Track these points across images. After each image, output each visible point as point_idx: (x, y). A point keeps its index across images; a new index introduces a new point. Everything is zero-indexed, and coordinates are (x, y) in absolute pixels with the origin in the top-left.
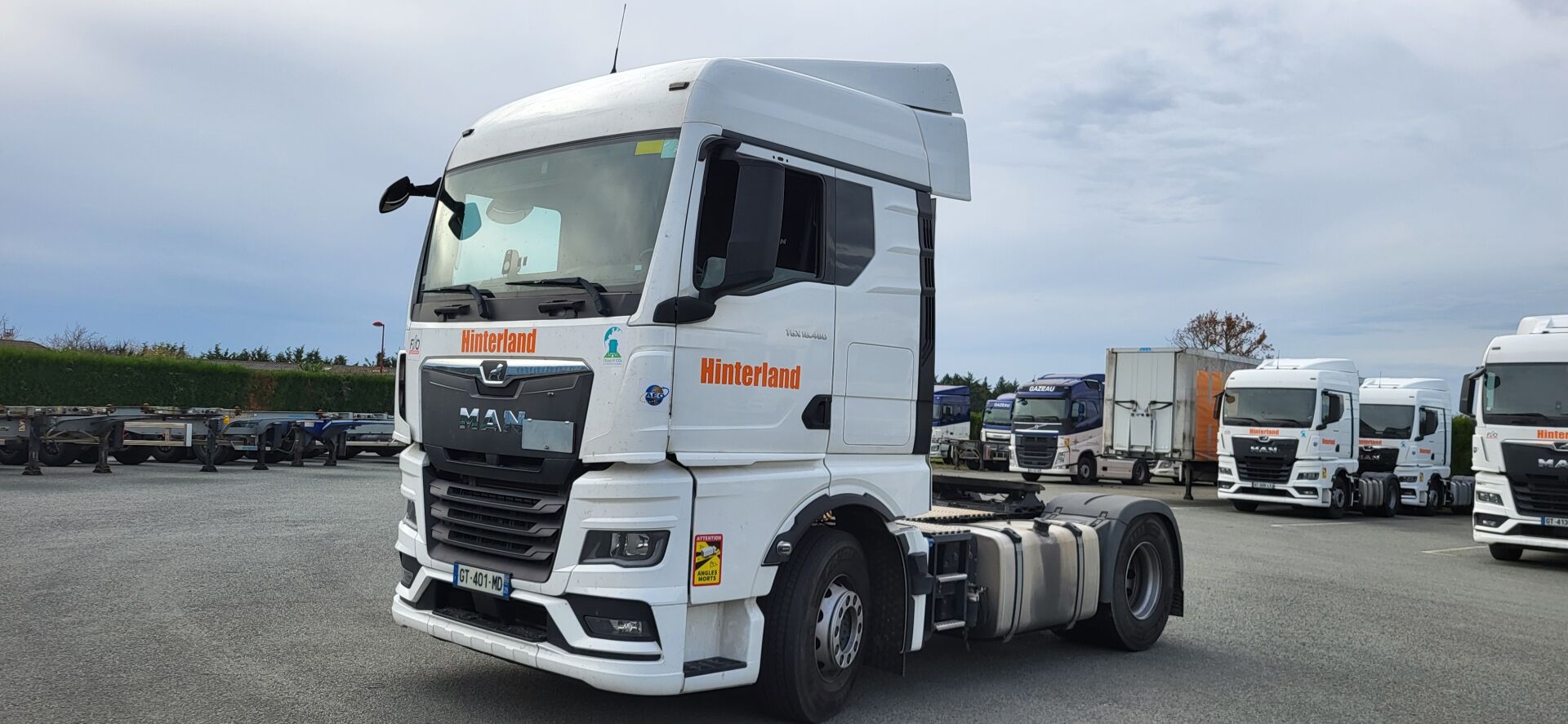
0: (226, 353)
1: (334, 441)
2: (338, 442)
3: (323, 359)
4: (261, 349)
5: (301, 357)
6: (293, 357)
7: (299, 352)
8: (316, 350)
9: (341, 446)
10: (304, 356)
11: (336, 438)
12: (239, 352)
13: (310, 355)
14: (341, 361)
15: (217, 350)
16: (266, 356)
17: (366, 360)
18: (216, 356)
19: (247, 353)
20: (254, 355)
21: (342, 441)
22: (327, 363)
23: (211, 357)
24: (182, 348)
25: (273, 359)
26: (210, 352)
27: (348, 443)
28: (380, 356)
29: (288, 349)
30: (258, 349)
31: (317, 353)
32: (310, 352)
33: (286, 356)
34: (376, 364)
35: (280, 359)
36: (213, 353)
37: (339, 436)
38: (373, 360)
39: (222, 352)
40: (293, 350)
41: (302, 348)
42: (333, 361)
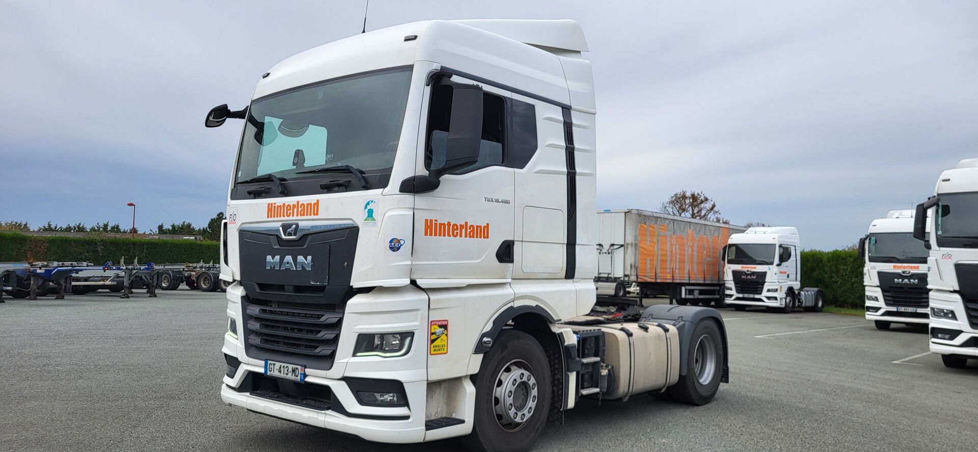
0: (56, 227)
3: (122, 231)
4: (80, 224)
5: (107, 229)
6: (101, 229)
7: (106, 226)
8: (117, 224)
10: (109, 228)
11: (63, 281)
12: (65, 226)
13: (113, 228)
14: (134, 231)
15: (49, 225)
17: (151, 231)
18: (49, 229)
19: (70, 227)
20: (75, 228)
21: (68, 282)
22: (124, 232)
23: (45, 230)
24: (26, 225)
25: (88, 230)
28: (160, 227)
29: (98, 224)
31: (118, 226)
32: (113, 225)
33: (96, 228)
34: (158, 233)
35: (93, 229)
38: (156, 230)
39: (53, 227)
40: (101, 225)
41: (108, 223)
42: (129, 231)
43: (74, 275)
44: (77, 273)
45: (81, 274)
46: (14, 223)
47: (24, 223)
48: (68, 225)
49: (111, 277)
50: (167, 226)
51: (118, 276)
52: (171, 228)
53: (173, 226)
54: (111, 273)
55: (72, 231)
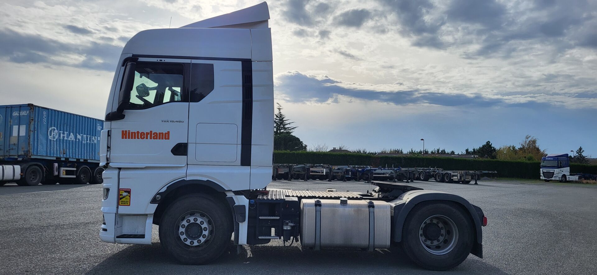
0: (415, 152)
1: (369, 174)
3: (447, 152)
4: (426, 150)
5: (439, 152)
6: (436, 152)
7: (438, 150)
8: (444, 149)
9: (372, 176)
10: (440, 151)
11: (370, 174)
12: (419, 151)
13: (442, 151)
14: (453, 153)
15: (412, 150)
16: (428, 152)
17: (462, 152)
18: (412, 153)
19: (421, 151)
20: (423, 151)
21: (372, 174)
22: (448, 154)
23: (410, 153)
24: (401, 150)
25: (430, 153)
27: (374, 175)
28: (467, 150)
29: (434, 149)
31: (444, 150)
32: (442, 150)
33: (434, 152)
34: (465, 153)
35: (432, 152)
36: (411, 151)
37: (371, 173)
38: (464, 152)
39: (413, 151)
40: (436, 150)
41: (439, 149)
42: (450, 153)
43: (374, 172)
44: (375, 171)
45: (376, 172)
46: (396, 150)
47: (401, 149)
48: (421, 150)
49: (388, 173)
50: (471, 150)
51: (392, 173)
52: (473, 151)
53: (474, 150)
54: (389, 171)
55: (422, 153)
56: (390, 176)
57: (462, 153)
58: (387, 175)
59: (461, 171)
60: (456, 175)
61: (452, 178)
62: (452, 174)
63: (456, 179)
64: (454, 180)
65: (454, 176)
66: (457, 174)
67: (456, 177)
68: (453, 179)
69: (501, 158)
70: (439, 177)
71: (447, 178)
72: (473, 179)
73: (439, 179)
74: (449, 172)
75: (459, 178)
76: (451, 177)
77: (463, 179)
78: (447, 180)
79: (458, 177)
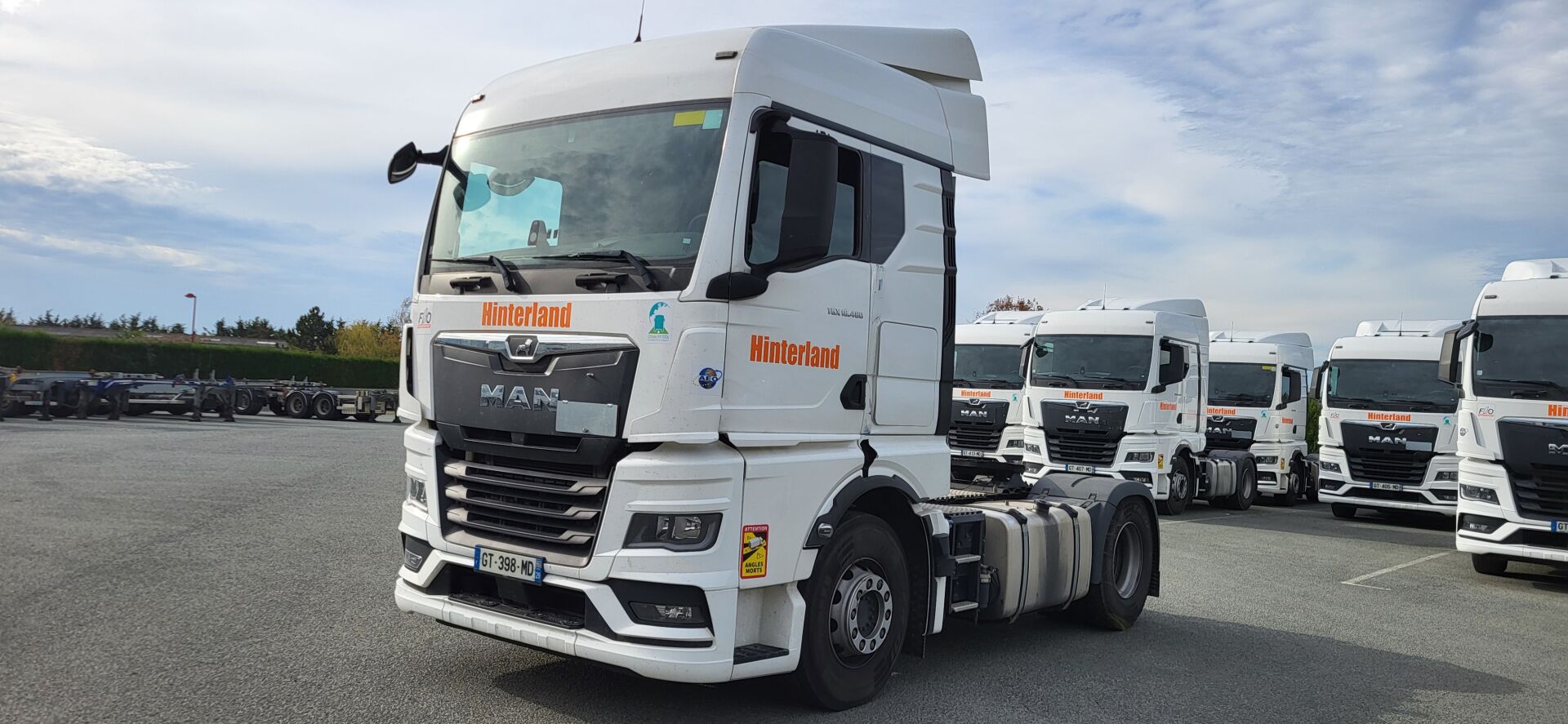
0: (57, 320)
2: (121, 399)
3: (160, 328)
4: (94, 316)
5: (137, 324)
6: (128, 325)
7: (135, 320)
8: (152, 317)
10: (140, 324)
12: (70, 318)
13: (146, 323)
14: (178, 329)
15: (48, 316)
16: (99, 323)
17: (205, 329)
18: (48, 323)
19: (78, 320)
22: (164, 331)
23: (40, 324)
25: (107, 326)
26: (41, 319)
29: (123, 316)
30: (91, 316)
31: (154, 321)
32: (147, 319)
33: (120, 323)
34: (216, 333)
35: (115, 327)
36: (43, 319)
38: (213, 329)
39: (53, 319)
40: (128, 318)
41: (139, 315)
42: (170, 329)
44: (136, 388)
45: (141, 390)
48: (76, 317)
49: (178, 394)
51: (185, 393)
52: (236, 326)
54: (180, 389)
56: (182, 402)
57: (206, 332)
58: (174, 401)
59: (362, 390)
60: (352, 400)
61: (338, 408)
62: (340, 396)
63: (349, 409)
64: (343, 412)
65: (344, 401)
66: (355, 397)
67: (353, 406)
68: (341, 411)
69: (347, 351)
70: (295, 404)
71: (322, 408)
72: (389, 409)
73: (295, 408)
74: (331, 391)
75: (360, 407)
76: (337, 405)
77: (367, 411)
78: (324, 411)
79: (357, 405)
